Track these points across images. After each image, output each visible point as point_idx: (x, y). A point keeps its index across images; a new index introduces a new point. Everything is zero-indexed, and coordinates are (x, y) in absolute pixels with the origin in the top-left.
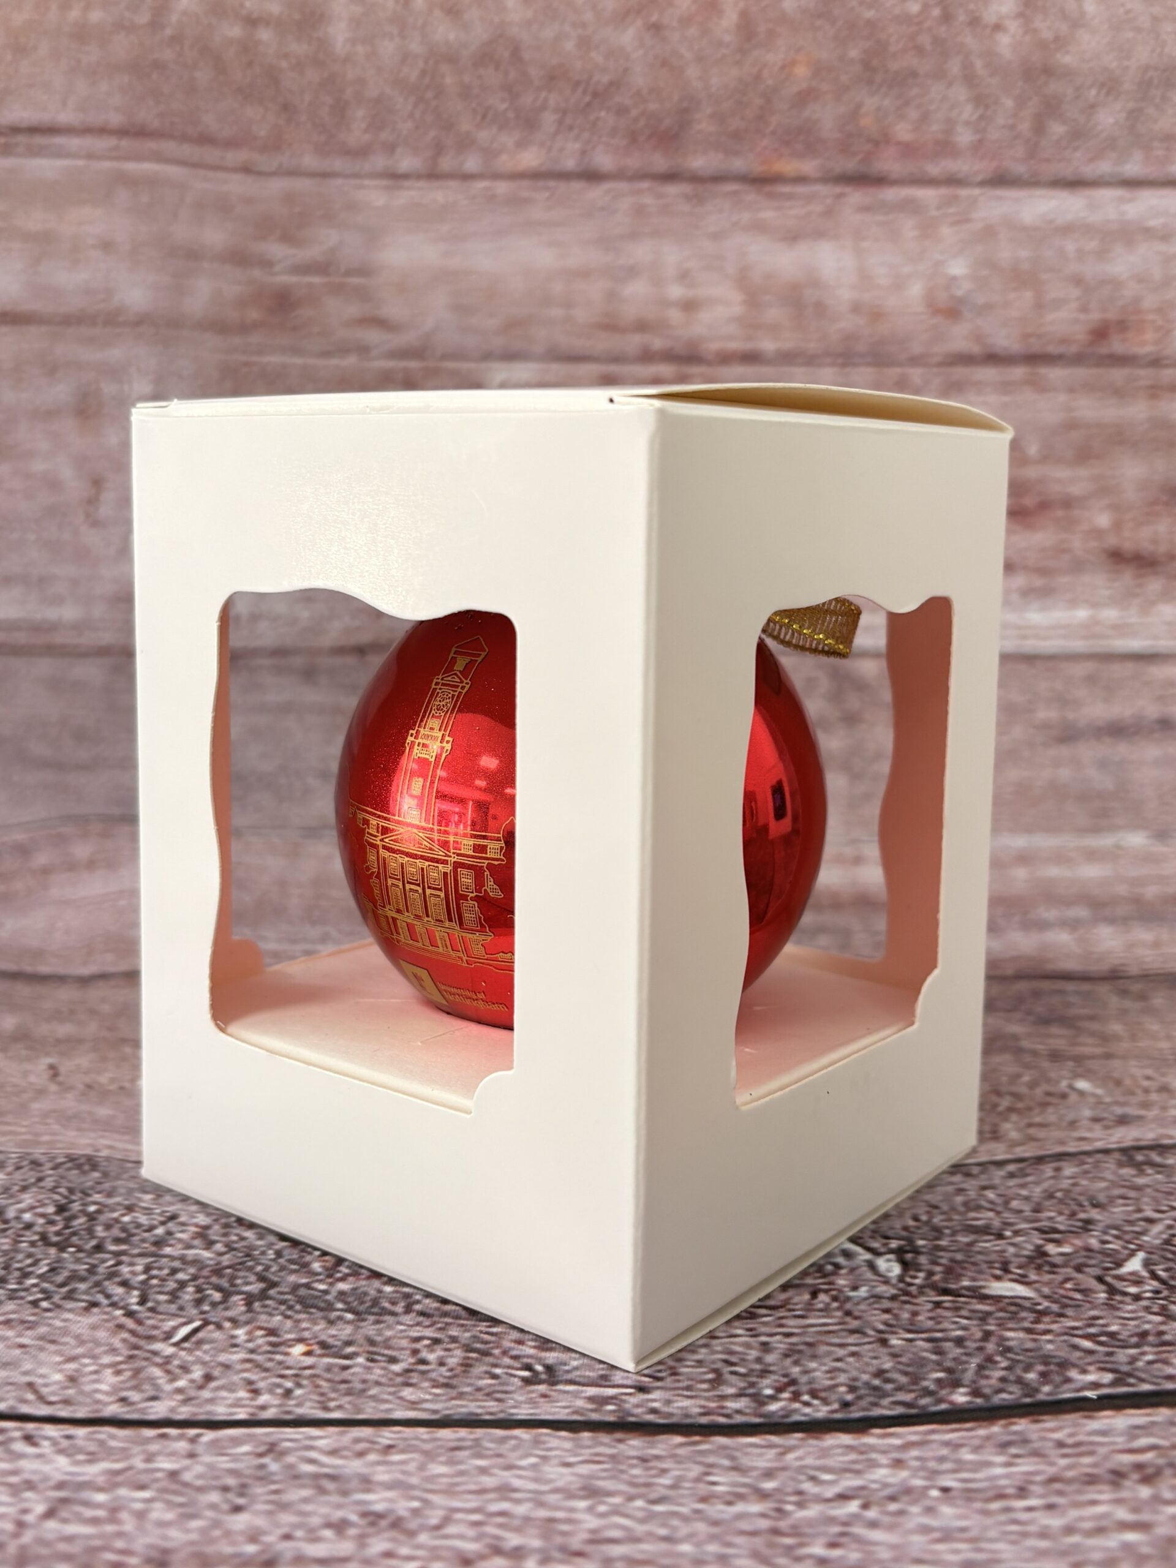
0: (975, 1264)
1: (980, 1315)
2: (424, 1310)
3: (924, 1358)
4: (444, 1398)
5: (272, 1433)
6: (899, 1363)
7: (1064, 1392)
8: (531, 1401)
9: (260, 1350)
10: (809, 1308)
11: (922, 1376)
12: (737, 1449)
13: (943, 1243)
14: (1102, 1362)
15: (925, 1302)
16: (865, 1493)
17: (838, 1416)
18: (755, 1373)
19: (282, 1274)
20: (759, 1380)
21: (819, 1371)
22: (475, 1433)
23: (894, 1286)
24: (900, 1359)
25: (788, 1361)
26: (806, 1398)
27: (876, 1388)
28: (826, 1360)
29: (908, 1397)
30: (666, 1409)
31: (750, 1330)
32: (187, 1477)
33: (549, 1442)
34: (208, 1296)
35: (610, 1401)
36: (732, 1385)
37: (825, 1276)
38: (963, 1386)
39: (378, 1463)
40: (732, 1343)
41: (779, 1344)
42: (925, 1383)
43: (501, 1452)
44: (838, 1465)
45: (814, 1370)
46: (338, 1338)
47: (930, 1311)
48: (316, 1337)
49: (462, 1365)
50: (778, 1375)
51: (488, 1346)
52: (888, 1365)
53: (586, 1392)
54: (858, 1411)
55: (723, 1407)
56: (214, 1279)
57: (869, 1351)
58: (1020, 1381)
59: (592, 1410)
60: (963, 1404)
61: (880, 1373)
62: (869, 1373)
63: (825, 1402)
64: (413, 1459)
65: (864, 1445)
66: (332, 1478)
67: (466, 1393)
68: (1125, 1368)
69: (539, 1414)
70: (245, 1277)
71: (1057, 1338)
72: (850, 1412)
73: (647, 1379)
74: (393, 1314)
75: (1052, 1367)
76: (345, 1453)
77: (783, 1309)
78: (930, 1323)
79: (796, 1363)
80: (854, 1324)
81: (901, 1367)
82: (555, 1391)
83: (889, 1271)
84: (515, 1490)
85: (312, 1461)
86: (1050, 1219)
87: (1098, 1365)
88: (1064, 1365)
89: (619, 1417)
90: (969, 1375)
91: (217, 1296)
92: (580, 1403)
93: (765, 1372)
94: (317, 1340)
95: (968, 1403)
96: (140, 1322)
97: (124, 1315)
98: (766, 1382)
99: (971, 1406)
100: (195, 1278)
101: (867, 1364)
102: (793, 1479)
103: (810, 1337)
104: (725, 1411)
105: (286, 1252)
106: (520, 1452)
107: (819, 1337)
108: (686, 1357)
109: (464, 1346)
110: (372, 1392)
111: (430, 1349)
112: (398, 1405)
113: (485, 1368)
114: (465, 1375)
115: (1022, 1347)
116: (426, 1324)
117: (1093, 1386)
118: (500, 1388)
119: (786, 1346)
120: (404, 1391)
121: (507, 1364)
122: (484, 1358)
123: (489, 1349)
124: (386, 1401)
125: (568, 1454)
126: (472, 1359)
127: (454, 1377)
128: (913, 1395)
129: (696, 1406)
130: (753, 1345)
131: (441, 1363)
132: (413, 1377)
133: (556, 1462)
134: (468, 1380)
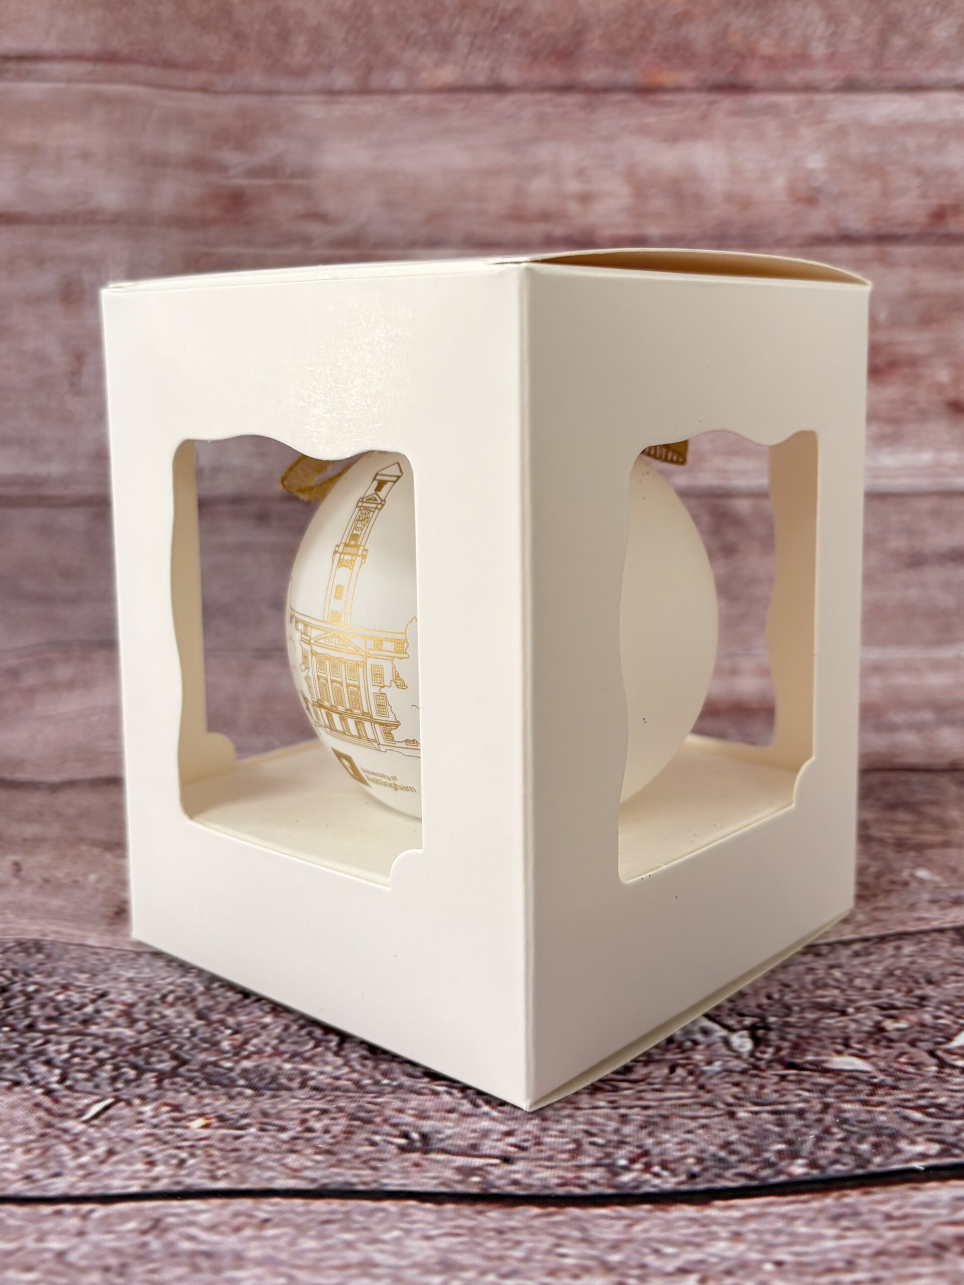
0: (819, 1040)
1: (821, 1088)
2: (318, 1085)
3: (767, 1130)
4: (324, 1165)
5: (160, 1207)
6: (744, 1135)
7: (894, 1163)
8: (404, 1171)
9: (163, 1125)
10: (667, 1082)
11: (764, 1148)
13: (792, 1020)
14: (930, 1133)
15: (771, 1076)
16: (703, 1266)
17: (684, 1187)
18: (612, 1144)
19: (193, 1052)
20: (615, 1151)
21: (670, 1143)
22: (346, 1207)
23: (745, 1061)
24: (746, 1132)
25: (644, 1132)
26: (656, 1169)
27: (721, 1160)
28: (678, 1132)
29: (749, 1169)
30: (527, 1181)
31: (611, 1102)
32: (73, 1257)
33: (411, 1217)
34: (124, 1073)
35: (476, 1172)
36: (590, 1156)
37: (683, 1052)
38: (801, 1157)
39: (253, 1238)
40: (593, 1114)
41: (637, 1116)
42: (767, 1155)
43: (367, 1225)
44: (680, 1238)
45: (666, 1142)
46: (236, 1112)
47: (776, 1084)
48: (216, 1112)
49: (345, 1132)
50: (633, 1146)
51: (371, 1114)
52: (734, 1137)
53: (455, 1161)
54: (703, 1183)
55: (579, 1178)
56: (132, 1058)
57: (718, 1123)
58: (854, 1152)
59: (459, 1182)
60: (800, 1175)
61: (726, 1145)
62: (716, 1145)
63: (674, 1173)
64: (285, 1234)
65: (706, 1217)
66: (208, 1255)
67: (345, 1161)
68: (951, 1139)
69: (409, 1185)
70: (159, 1055)
71: (890, 1110)
72: (696, 1184)
73: (512, 1149)
74: (289, 1089)
75: (884, 1138)
76: (224, 1228)
77: (643, 1083)
78: (775, 1096)
79: (650, 1134)
80: (706, 1097)
81: (745, 1139)
82: (427, 1159)
83: (742, 1046)
84: (376, 1265)
85: (191, 1238)
86: (889, 995)
87: (926, 1136)
88: (895, 1136)
89: (482, 1189)
90: (807, 1147)
91: (132, 1073)
92: (449, 1174)
93: (621, 1144)
94: (216, 1114)
95: (805, 1174)
96: (56, 1101)
97: (43, 1094)
98: (622, 1152)
99: (807, 1178)
100: (114, 1056)
101: (715, 1136)
102: (638, 1252)
103: (665, 1109)
104: (581, 1182)
105: (200, 1031)
106: (386, 1225)
107: (674, 1111)
108: (550, 1127)
109: (349, 1114)
110: (259, 1159)
111: (318, 1118)
112: (281, 1173)
113: (365, 1135)
114: (347, 1142)
115: (858, 1119)
116: (319, 1097)
117: (920, 1157)
118: (377, 1156)
119: (643, 1118)
120: (288, 1158)
121: (386, 1132)
122: (366, 1125)
123: (371, 1117)
124: (270, 1169)
125: (430, 1227)
126: (355, 1126)
127: (337, 1143)
128: (754, 1167)
129: (555, 1177)
130: (613, 1116)
131: (326, 1131)
132: (299, 1144)
133: (417, 1235)
134: (348, 1148)
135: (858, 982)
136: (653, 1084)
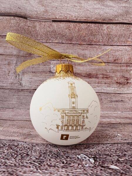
135: (112, 150)
136: (75, 168)
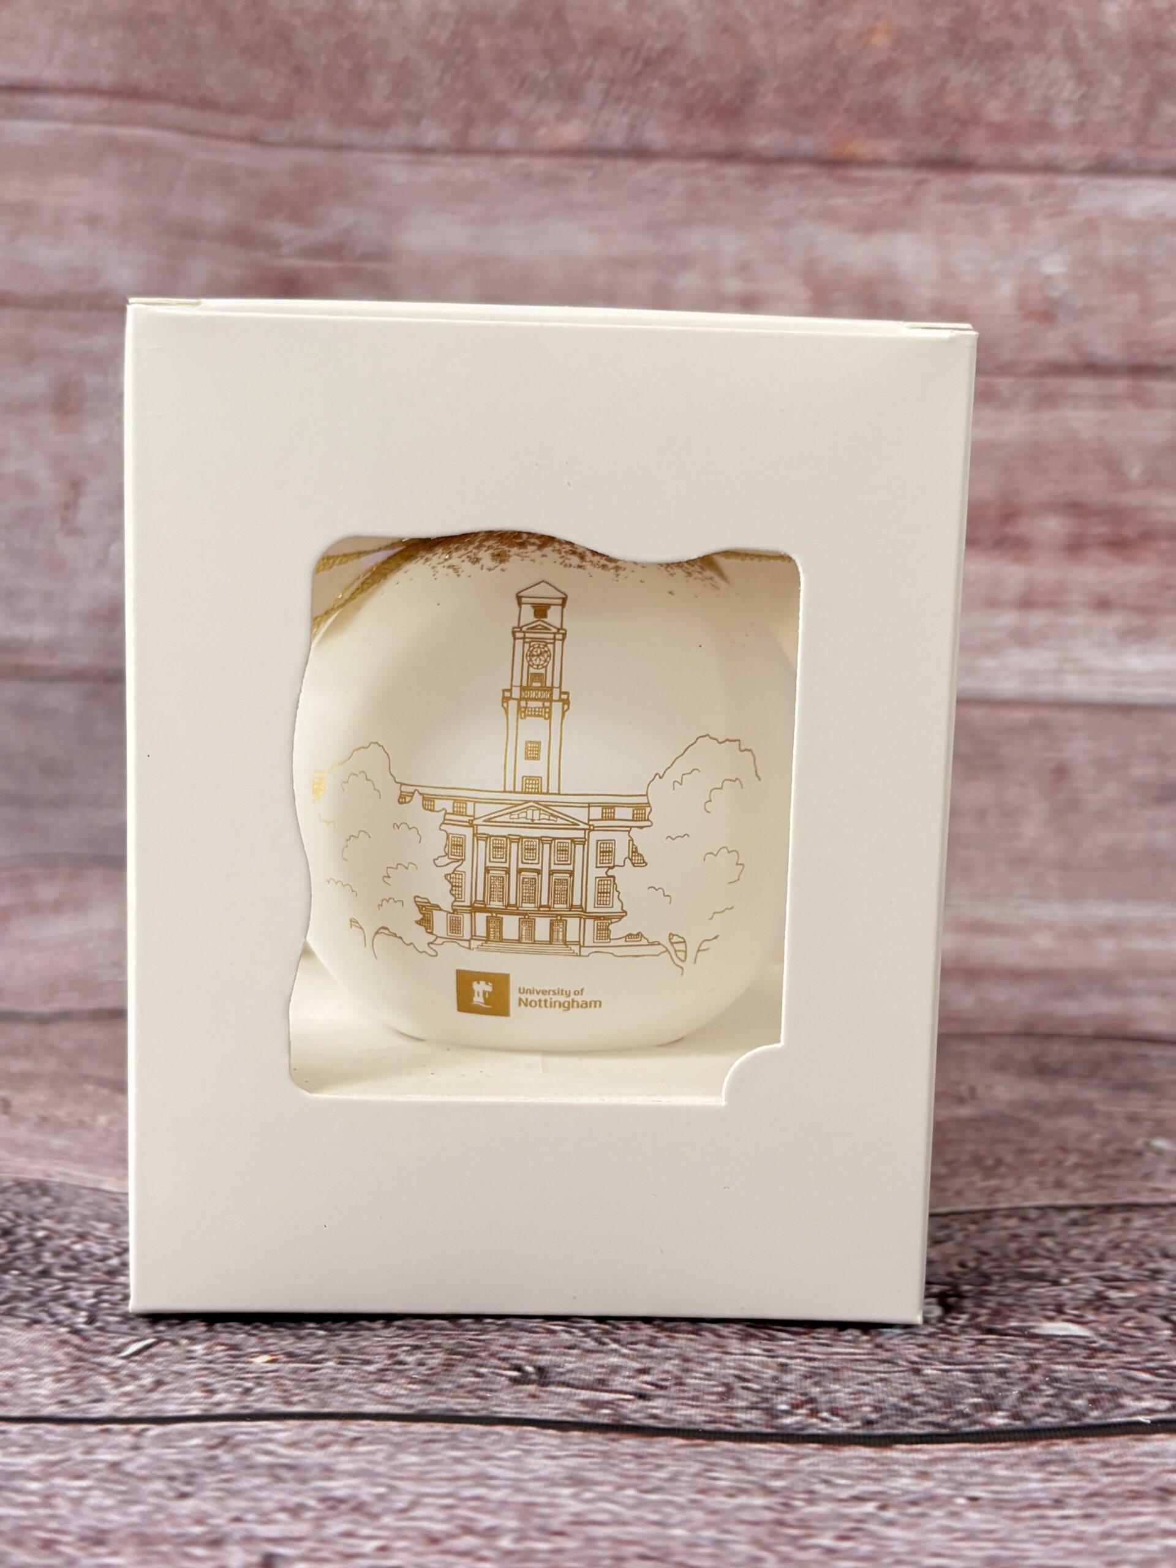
0: (1025, 1307)
1: (1027, 1352)
3: (960, 1386)
4: (420, 1393)
5: (227, 1427)
6: (932, 1389)
7: (1116, 1417)
8: (519, 1401)
9: (220, 1361)
10: (836, 1338)
11: (957, 1401)
12: (744, 1453)
13: (991, 1288)
14: (1160, 1391)
15: (965, 1341)
16: (884, 1497)
17: (860, 1432)
18: (770, 1390)
20: (774, 1396)
21: (842, 1395)
22: (452, 1428)
23: (933, 1325)
24: (933, 1386)
25: (808, 1382)
26: (825, 1414)
27: (903, 1410)
28: (850, 1384)
29: (940, 1418)
30: (668, 1416)
31: (768, 1350)
32: (130, 1467)
33: (533, 1438)
35: (605, 1405)
36: (743, 1399)
38: (1002, 1410)
39: (342, 1454)
40: (745, 1360)
41: (799, 1366)
42: (960, 1407)
43: (479, 1444)
44: (855, 1473)
45: (836, 1391)
46: (307, 1349)
47: (972, 1348)
48: (283, 1350)
49: (443, 1365)
50: (796, 1393)
51: (474, 1350)
52: (919, 1390)
53: (579, 1395)
54: (883, 1428)
55: (731, 1417)
57: (900, 1378)
58: (1066, 1407)
59: (585, 1414)
60: (1000, 1426)
61: (910, 1397)
62: (897, 1396)
63: (846, 1419)
64: (381, 1450)
65: (887, 1458)
66: (290, 1467)
67: (446, 1389)
69: (525, 1414)
71: (1111, 1371)
72: (873, 1429)
73: (649, 1387)
74: (370, 1329)
75: (1103, 1395)
76: (305, 1445)
77: (806, 1336)
78: (970, 1357)
79: (816, 1384)
80: (885, 1355)
81: (934, 1392)
82: (546, 1391)
84: (492, 1478)
85: (269, 1453)
86: (1114, 1268)
87: (1154, 1394)
88: (1116, 1393)
89: (613, 1420)
90: (1010, 1401)
92: (572, 1405)
93: (781, 1390)
94: (283, 1352)
95: (1007, 1425)
96: (86, 1339)
97: (69, 1332)
98: (780, 1398)
99: (1010, 1428)
101: (896, 1389)
102: (804, 1481)
103: (833, 1363)
104: (733, 1421)
106: (501, 1446)
107: (845, 1364)
108: (693, 1369)
109: (447, 1350)
110: (341, 1388)
111: (409, 1353)
112: (369, 1399)
113: (469, 1368)
114: (447, 1373)
115: (1072, 1378)
116: (407, 1335)
117: (1147, 1412)
118: (485, 1386)
119: (806, 1369)
120: (377, 1386)
121: (493, 1365)
122: (468, 1359)
123: (475, 1352)
124: (356, 1396)
125: (554, 1449)
126: (455, 1360)
127: (434, 1374)
128: (945, 1417)
129: (701, 1415)
130: (770, 1365)
131: (421, 1364)
132: (388, 1375)
133: (540, 1454)
134: (450, 1378)
136: (818, 1338)
